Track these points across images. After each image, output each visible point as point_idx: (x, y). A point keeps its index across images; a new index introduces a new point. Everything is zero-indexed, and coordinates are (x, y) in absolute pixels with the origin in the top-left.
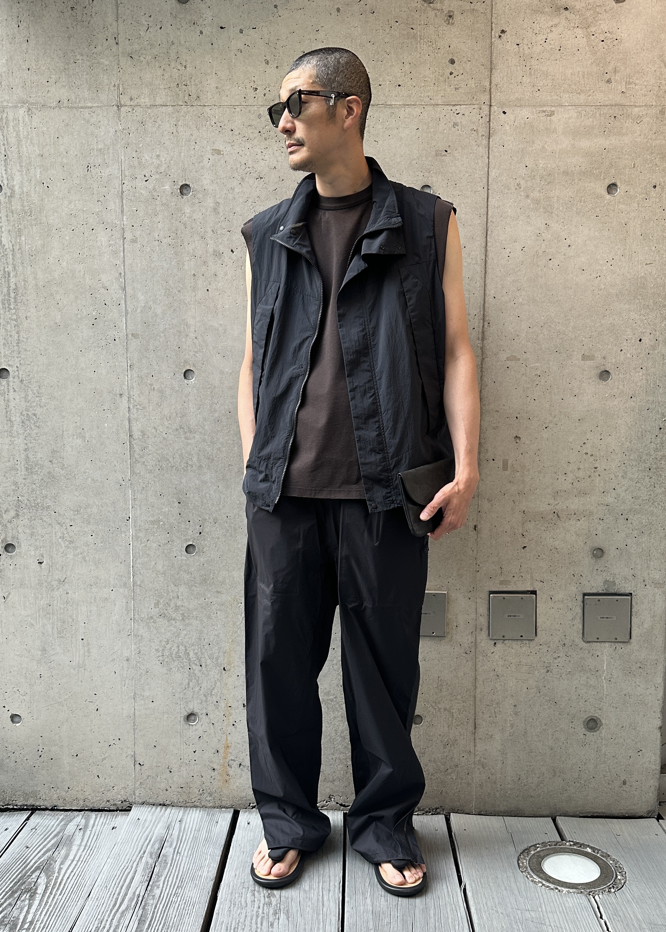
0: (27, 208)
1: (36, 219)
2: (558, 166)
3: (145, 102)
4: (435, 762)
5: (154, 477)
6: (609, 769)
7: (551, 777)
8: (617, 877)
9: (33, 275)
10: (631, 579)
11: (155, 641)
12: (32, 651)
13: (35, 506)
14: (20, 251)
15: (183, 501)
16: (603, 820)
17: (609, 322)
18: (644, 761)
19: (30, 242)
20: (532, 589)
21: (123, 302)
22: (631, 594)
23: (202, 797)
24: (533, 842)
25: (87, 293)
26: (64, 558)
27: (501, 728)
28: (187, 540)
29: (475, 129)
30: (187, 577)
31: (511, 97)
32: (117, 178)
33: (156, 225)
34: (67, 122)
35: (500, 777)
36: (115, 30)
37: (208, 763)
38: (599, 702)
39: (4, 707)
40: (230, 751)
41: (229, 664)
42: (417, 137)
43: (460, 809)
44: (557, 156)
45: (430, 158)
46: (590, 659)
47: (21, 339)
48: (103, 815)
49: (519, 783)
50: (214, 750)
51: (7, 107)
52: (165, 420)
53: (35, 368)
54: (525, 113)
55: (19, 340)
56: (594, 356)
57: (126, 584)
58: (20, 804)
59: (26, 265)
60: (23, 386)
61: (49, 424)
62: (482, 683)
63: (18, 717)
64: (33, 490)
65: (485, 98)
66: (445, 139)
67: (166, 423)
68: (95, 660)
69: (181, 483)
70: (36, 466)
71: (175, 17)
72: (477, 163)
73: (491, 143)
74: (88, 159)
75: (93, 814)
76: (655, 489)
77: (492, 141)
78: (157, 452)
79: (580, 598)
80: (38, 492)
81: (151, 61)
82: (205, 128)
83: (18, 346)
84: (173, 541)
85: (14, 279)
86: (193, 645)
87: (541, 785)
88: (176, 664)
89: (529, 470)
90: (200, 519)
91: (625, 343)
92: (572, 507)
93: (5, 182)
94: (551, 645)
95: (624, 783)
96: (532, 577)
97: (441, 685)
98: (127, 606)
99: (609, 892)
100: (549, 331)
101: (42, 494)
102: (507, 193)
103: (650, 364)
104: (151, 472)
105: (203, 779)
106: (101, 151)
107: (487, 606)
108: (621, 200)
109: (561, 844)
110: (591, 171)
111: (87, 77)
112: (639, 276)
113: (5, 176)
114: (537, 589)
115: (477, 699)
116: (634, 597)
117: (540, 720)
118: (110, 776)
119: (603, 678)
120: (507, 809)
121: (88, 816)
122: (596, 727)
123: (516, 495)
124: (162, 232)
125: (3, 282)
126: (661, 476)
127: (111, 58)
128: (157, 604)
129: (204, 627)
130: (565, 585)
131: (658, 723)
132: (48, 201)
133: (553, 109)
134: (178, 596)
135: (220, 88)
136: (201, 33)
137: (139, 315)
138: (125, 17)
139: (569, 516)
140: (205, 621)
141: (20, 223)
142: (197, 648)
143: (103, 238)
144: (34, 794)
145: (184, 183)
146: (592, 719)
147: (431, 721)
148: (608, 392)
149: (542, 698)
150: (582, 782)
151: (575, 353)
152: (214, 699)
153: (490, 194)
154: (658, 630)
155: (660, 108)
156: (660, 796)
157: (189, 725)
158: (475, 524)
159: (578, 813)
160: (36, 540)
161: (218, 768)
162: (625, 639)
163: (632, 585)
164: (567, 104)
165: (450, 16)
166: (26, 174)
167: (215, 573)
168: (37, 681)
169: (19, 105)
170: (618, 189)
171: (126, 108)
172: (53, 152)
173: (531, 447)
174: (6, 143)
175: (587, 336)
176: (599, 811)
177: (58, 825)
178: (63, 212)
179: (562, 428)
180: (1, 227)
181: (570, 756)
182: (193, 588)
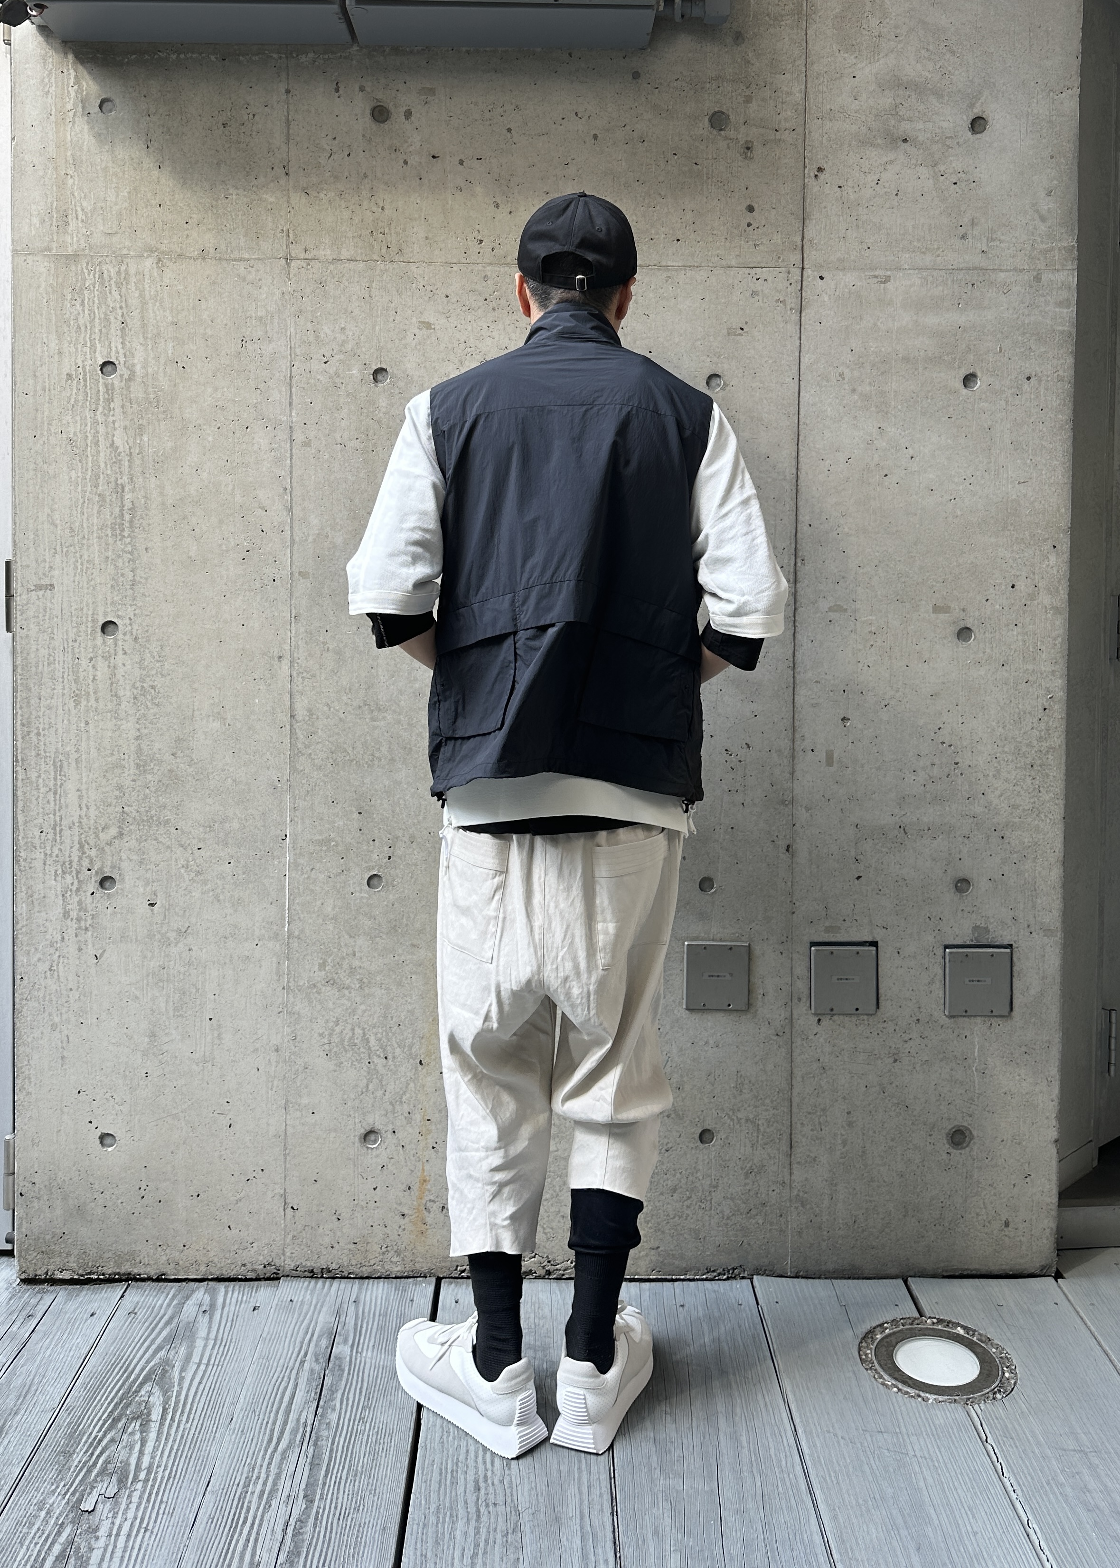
0: (152, 396)
1: (165, 412)
2: (896, 350)
3: (325, 256)
4: (732, 1199)
5: (324, 775)
6: (984, 1203)
7: (902, 1217)
8: (1004, 1373)
9: (159, 490)
10: (1010, 923)
11: (319, 1020)
12: (135, 1037)
13: (148, 821)
14: (140, 455)
15: (366, 811)
16: (977, 1282)
17: (970, 562)
18: (1035, 1191)
19: (155, 443)
20: (870, 939)
21: (287, 528)
22: (1011, 946)
23: (386, 1256)
24: (878, 1319)
25: (236, 515)
26: (188, 897)
27: (828, 1147)
28: (369, 869)
29: (782, 299)
30: (368, 923)
31: (832, 257)
32: (284, 357)
33: (339, 423)
34: (213, 278)
35: (829, 1220)
36: (285, 155)
37: (396, 1206)
38: (969, 1105)
39: (91, 1122)
40: (429, 1187)
41: (429, 1054)
42: (702, 309)
43: (771, 1268)
44: (894, 337)
45: (720, 338)
46: (956, 1042)
47: (138, 579)
48: (237, 1287)
49: (856, 1227)
50: (405, 1186)
51: (126, 256)
52: (343, 693)
53: (157, 621)
54: (849, 278)
55: (134, 580)
56: (950, 607)
57: (278, 934)
58: (110, 1272)
59: (148, 476)
60: (137, 646)
61: (173, 700)
62: (799, 1079)
63: (111, 1137)
64: (146, 797)
65: (796, 258)
66: (740, 313)
67: (344, 698)
68: (228, 1050)
69: (364, 784)
70: (151, 761)
71: (370, 140)
72: (785, 346)
73: (803, 318)
74: (243, 331)
75: (222, 1286)
76: (1042, 794)
77: (806, 317)
78: (330, 739)
79: (940, 952)
80: (153, 800)
81: (335, 200)
82: (409, 293)
83: (132, 589)
84: (349, 870)
85: (131, 494)
86: (374, 1027)
87: (886, 1230)
88: (349, 1055)
89: (862, 766)
90: (391, 837)
91: (992, 590)
92: (925, 819)
93: (122, 359)
94: (899, 1023)
95: (1007, 1224)
96: (871, 921)
97: (742, 1084)
98: (277, 968)
99: (994, 1399)
100: (887, 572)
101: (158, 801)
102: (825, 386)
103: (1028, 619)
104: (320, 768)
105: (388, 1230)
106: (262, 320)
107: (808, 964)
108: (984, 396)
109: (919, 1321)
110: (942, 357)
111: (244, 217)
112: (1011, 499)
113: (121, 351)
114: (878, 939)
115: (794, 1104)
116: (1015, 950)
117: (886, 1133)
118: (248, 1226)
119: (974, 1069)
120: (837, 1266)
121: (214, 1289)
122: (964, 1142)
123: (846, 801)
124: (347, 433)
125: (113, 500)
126: (1047, 775)
127: (278, 194)
128: (322, 966)
129: (392, 999)
130: (919, 933)
131: (1053, 1134)
132: (184, 387)
133: (889, 273)
134: (354, 952)
135: (431, 239)
136: (406, 162)
137: (310, 546)
138: (298, 139)
139: (922, 833)
140: (394, 990)
141: (142, 418)
142: (380, 1031)
143: (261, 439)
144: (132, 1256)
145: (379, 366)
146: (961, 1130)
147: (727, 1138)
148: (971, 657)
149: (887, 1101)
150: (947, 1224)
151: (924, 602)
152: (406, 1108)
153: (802, 386)
154: (1050, 998)
155: (1035, 273)
156: (1058, 1242)
157: (368, 1148)
158: (788, 843)
159: (940, 1271)
160: (147, 870)
161: (410, 1213)
162: (1006, 1011)
163: (1013, 932)
164: (907, 267)
165: (748, 148)
166: (152, 349)
167: (409, 917)
168: (141, 1083)
169: (145, 254)
170: (979, 382)
171: (299, 262)
172: (192, 319)
173: (865, 732)
174: (124, 306)
175: (940, 580)
176: (971, 1267)
177: (169, 1305)
178: (204, 402)
179: (908, 706)
180: (114, 422)
181: (928, 1186)
182: (378, 939)
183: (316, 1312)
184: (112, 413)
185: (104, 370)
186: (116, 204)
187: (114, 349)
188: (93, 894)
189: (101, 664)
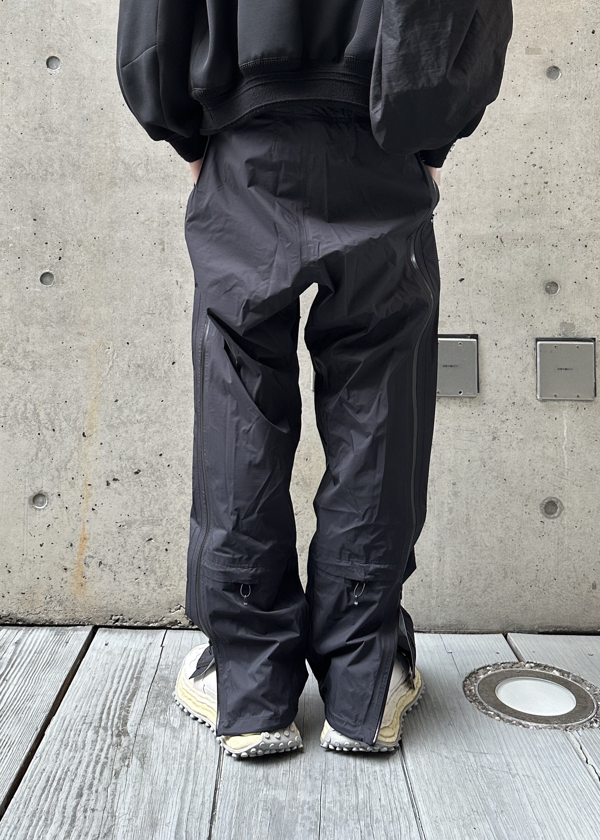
5: (4, 187)
6: (574, 567)
7: (501, 578)
10: (593, 320)
15: (40, 218)
16: (570, 637)
17: (555, 9)
20: (471, 333)
22: (594, 339)
23: (50, 606)
24: (481, 663)
27: (436, 514)
28: (42, 267)
30: (41, 314)
35: (437, 580)
37: (59, 560)
38: (559, 479)
40: (88, 544)
41: (91, 427)
46: (547, 423)
49: (461, 586)
50: (67, 543)
52: (21, 117)
56: (541, 49)
67: (22, 121)
69: (38, 195)
78: (9, 156)
79: (532, 344)
84: (24, 268)
86: (44, 403)
88: (21, 427)
89: (465, 185)
90: (61, 241)
91: (576, 35)
92: (519, 230)
94: (498, 405)
95: (594, 586)
96: (472, 317)
104: (0, 180)
105: (52, 582)
109: (517, 665)
114: (478, 332)
116: (598, 343)
117: (486, 503)
119: (563, 447)
120: (445, 622)
122: (555, 512)
123: (449, 214)
129: (60, 380)
130: (514, 328)
134: (28, 338)
139: (516, 242)
140: (62, 371)
142: (49, 406)
146: (552, 501)
148: (559, 92)
149: (487, 473)
150: (541, 586)
151: (518, 45)
152: (70, 475)
157: (36, 509)
159: (536, 627)
161: (72, 567)
162: (590, 396)
163: (596, 328)
167: (76, 309)
173: (466, 155)
175: (531, 26)
176: (564, 624)
179: (504, 133)
181: (525, 551)
182: (49, 328)
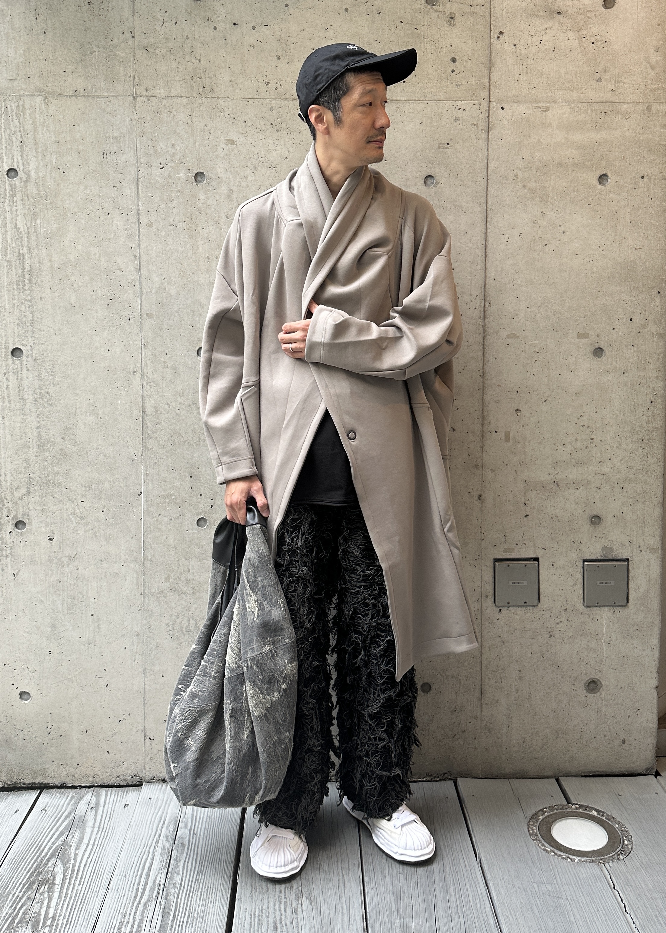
0: (42, 192)
1: (51, 203)
2: (552, 158)
3: (160, 93)
4: (442, 728)
5: (166, 452)
6: (608, 728)
7: (554, 738)
8: (624, 841)
9: (48, 257)
10: (627, 545)
11: (165, 615)
12: (42, 628)
13: (47, 483)
14: (35, 234)
15: (195, 475)
16: (604, 778)
17: (602, 303)
18: (642, 720)
19: (45, 225)
20: (534, 556)
21: (137, 284)
22: (627, 559)
24: (540, 806)
25: (102, 274)
26: (75, 534)
27: (506, 693)
28: (199, 514)
29: (475, 123)
30: (197, 550)
31: (509, 94)
32: (133, 165)
33: (171, 211)
34: (83, 110)
35: (506, 741)
36: (131, 24)
38: (599, 665)
39: (13, 684)
42: (421, 130)
43: (467, 773)
44: (552, 149)
45: (433, 151)
46: (591, 623)
47: (36, 319)
48: (113, 792)
49: (524, 745)
51: (23, 95)
52: (178, 396)
53: (49, 348)
54: (521, 108)
55: (33, 320)
56: (588, 334)
57: (137, 558)
58: (29, 782)
59: (41, 248)
60: (36, 365)
61: (61, 402)
62: (487, 649)
63: (27, 694)
64: (45, 467)
65: (484, 94)
66: (447, 133)
67: (179, 399)
68: (104, 636)
69: (193, 457)
70: (48, 443)
71: (190, 13)
72: (477, 156)
73: (490, 136)
74: (104, 146)
75: (103, 791)
76: (648, 459)
77: (491, 135)
78: (170, 427)
79: (580, 564)
80: (50, 469)
81: (167, 55)
82: (218, 120)
83: (31, 326)
84: (184, 515)
85: (29, 260)
87: (545, 747)
88: (186, 637)
89: (529, 442)
90: (211, 493)
91: (617, 322)
92: (571, 477)
93: (21, 167)
94: (553, 611)
95: (624, 742)
96: (534, 545)
98: (137, 581)
100: (547, 311)
101: (53, 470)
102: (505, 183)
103: (641, 341)
104: (163, 447)
106: (116, 139)
107: (492, 574)
108: (612, 190)
109: (567, 807)
110: (584, 163)
111: (103, 68)
112: (629, 260)
113: (21, 161)
114: (539, 556)
115: (484, 666)
116: (630, 562)
117: (544, 684)
118: (120, 751)
119: (603, 641)
120: (512, 771)
121: (99, 792)
122: (595, 689)
123: (518, 465)
124: (177, 217)
125: (18, 264)
126: (653, 446)
127: (127, 51)
128: (167, 579)
130: (566, 552)
131: (655, 683)
132: (64, 186)
133: (548, 105)
134: (189, 569)
135: (233, 82)
136: (215, 28)
137: (153, 295)
138: (141, 13)
139: (568, 485)
141: (36, 207)
143: (118, 222)
144: (43, 772)
145: (199, 171)
146: (593, 681)
147: (439, 688)
148: (603, 368)
149: (544, 663)
150: (584, 743)
151: (571, 331)
153: (489, 184)
154: (653, 594)
155: (647, 105)
156: (657, 752)
158: (479, 493)
159: (580, 773)
160: (47, 517)
162: (624, 603)
163: (629, 550)
164: (560, 101)
165: (452, 18)
166: (42, 160)
168: (47, 658)
169: (36, 94)
170: (609, 180)
171: (142, 98)
172: (69, 139)
173: (531, 419)
174: (22, 129)
175: (582, 316)
176: (600, 770)
177: (68, 804)
178: (78, 197)
179: (560, 401)
180: (16, 211)
181: (572, 718)
182: (205, 561)
183: (167, 807)
184: (15, 204)
185: (9, 175)
186: (15, 59)
187: (15, 160)
188: (10, 532)
189: (11, 376)
